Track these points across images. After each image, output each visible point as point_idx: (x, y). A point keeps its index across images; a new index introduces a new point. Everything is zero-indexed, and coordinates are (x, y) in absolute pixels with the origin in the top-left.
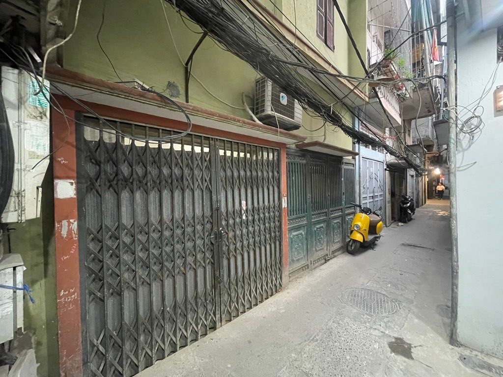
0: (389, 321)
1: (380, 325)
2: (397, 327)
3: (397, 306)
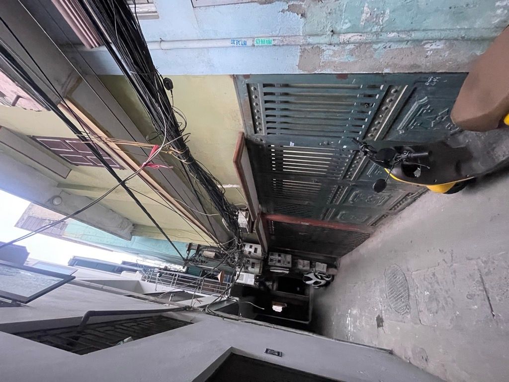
0: (389, 310)
1: (384, 307)
2: (388, 316)
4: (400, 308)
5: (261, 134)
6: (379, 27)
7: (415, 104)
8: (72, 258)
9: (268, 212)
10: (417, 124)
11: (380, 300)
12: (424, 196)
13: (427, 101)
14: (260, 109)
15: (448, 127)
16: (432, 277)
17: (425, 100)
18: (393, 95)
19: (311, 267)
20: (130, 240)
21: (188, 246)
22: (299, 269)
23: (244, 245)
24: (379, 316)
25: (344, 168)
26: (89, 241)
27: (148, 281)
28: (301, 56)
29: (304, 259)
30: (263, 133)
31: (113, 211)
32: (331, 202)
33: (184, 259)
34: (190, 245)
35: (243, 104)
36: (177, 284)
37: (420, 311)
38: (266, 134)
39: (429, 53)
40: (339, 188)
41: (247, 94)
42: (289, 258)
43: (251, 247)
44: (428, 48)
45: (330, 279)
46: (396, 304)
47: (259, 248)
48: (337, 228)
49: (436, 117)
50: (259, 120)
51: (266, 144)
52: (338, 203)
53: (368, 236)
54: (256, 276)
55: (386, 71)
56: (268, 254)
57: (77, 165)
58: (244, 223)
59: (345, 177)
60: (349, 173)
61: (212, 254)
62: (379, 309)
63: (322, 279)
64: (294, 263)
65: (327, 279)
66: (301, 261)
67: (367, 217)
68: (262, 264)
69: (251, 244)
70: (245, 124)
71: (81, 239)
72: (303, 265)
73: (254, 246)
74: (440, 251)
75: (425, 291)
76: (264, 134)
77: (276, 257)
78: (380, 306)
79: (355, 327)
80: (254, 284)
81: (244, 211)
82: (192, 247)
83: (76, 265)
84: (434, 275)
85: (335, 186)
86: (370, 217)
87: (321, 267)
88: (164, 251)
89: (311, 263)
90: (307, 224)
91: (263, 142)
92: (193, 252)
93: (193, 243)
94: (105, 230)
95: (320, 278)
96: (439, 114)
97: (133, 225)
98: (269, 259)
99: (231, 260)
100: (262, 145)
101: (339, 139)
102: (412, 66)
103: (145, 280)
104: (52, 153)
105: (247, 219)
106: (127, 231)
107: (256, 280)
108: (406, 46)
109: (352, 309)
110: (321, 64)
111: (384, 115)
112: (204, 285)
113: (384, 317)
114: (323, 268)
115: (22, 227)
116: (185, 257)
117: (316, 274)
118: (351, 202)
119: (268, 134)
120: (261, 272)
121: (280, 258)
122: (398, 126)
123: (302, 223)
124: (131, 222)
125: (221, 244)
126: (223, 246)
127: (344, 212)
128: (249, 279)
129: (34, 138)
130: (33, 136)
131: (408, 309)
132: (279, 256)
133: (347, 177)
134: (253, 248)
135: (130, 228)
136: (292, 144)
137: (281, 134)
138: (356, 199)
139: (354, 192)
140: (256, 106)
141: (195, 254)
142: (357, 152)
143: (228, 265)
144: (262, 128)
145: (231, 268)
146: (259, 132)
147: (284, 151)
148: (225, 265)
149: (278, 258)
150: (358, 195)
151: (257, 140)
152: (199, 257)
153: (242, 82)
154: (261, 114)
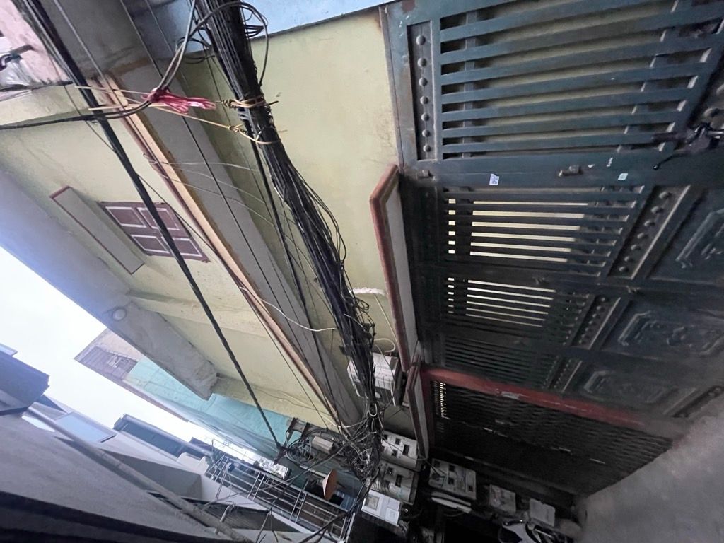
5: (430, 160)
8: (122, 417)
9: (434, 362)
19: (518, 508)
20: (207, 399)
21: (290, 424)
22: (492, 509)
23: (386, 437)
25: (614, 243)
26: (153, 394)
27: (214, 479)
29: (503, 486)
30: (435, 157)
31: (193, 346)
32: (575, 342)
33: (278, 444)
34: (295, 421)
36: (261, 494)
38: (441, 159)
40: (596, 302)
41: (406, 56)
42: (471, 477)
43: (398, 442)
47: (413, 446)
48: (583, 412)
50: (429, 122)
51: (438, 184)
52: (589, 347)
53: (665, 445)
54: (403, 506)
56: (429, 462)
57: (150, 254)
58: (387, 378)
59: (613, 270)
60: (626, 259)
61: (327, 445)
64: (482, 493)
66: (497, 490)
67: (664, 391)
68: (416, 481)
69: (399, 437)
71: (144, 388)
72: (501, 499)
73: (405, 441)
76: (436, 160)
77: (444, 470)
80: (398, 523)
81: (388, 354)
82: (297, 427)
83: (124, 430)
85: (587, 296)
86: (673, 392)
87: (543, 513)
88: (252, 427)
89: (518, 499)
90: (514, 396)
91: (434, 179)
92: (296, 436)
93: (300, 419)
94: (173, 374)
97: (218, 375)
98: (432, 472)
99: (359, 461)
100: (431, 189)
101: (609, 154)
103: (210, 476)
104: (122, 232)
105: (394, 371)
106: (206, 383)
107: (403, 517)
112: (305, 507)
114: (547, 516)
115: (81, 362)
116: (282, 443)
117: (531, 528)
118: (625, 345)
119: (446, 156)
120: (413, 498)
121: (452, 474)
123: (504, 394)
124: (215, 369)
125: (344, 427)
126: (347, 431)
127: (603, 373)
128: (389, 510)
129: (102, 205)
130: (103, 202)
132: (452, 469)
133: (621, 269)
134: (402, 444)
135: (211, 380)
136: (494, 180)
137: (473, 154)
138: (638, 334)
139: (636, 316)
140: (423, 87)
141: (300, 439)
142: (657, 190)
143: (353, 473)
144: (433, 144)
145: (358, 479)
146: (427, 156)
147: (475, 202)
148: (348, 471)
149: (449, 474)
150: (647, 323)
151: (421, 175)
152: (304, 446)
153: (399, 24)
154: (432, 105)
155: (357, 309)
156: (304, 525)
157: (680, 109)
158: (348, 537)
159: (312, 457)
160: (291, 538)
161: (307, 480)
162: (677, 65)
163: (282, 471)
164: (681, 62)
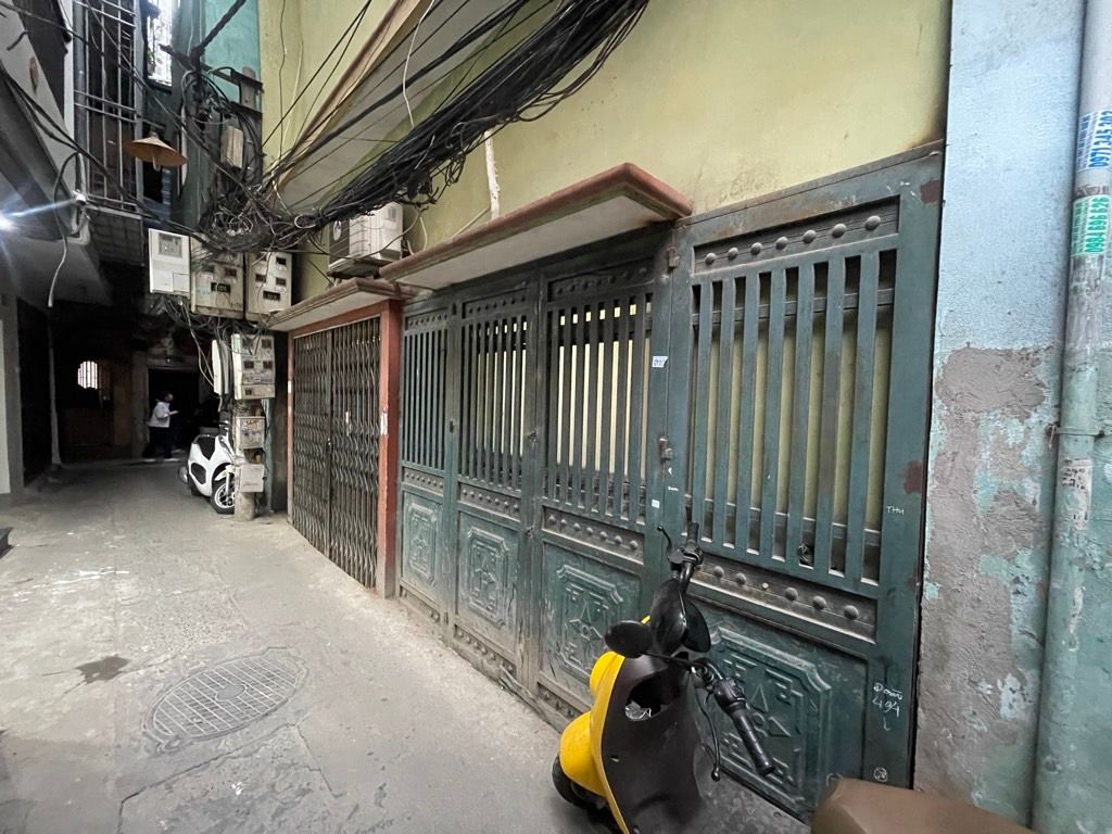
0: (151, 688)
1: (161, 671)
2: (130, 691)
3: (158, 733)
4: (167, 722)
5: (693, 267)
6: (1097, 560)
7: (805, 663)
9: (407, 319)
10: (739, 670)
11: (182, 654)
12: (513, 699)
13: (819, 689)
14: (788, 253)
15: (729, 738)
16: (296, 788)
17: (819, 685)
18: (835, 610)
19: (247, 451)
21: (248, 75)
22: (234, 421)
23: (283, 262)
24: (124, 662)
25: (581, 507)
28: (1008, 354)
29: (268, 432)
30: (697, 272)
32: (465, 485)
33: (200, 50)
34: (257, 86)
35: (815, 194)
37: (169, 788)
38: (694, 283)
39: (986, 687)
40: (514, 500)
41: (855, 202)
42: (265, 391)
43: (280, 282)
44: (1004, 684)
45: (220, 504)
46: (179, 704)
47: (282, 306)
49: (762, 712)
50: (750, 256)
51: (658, 284)
52: (462, 501)
53: (368, 583)
54: (186, 299)
55: (931, 591)
56: (265, 332)
58: (367, 247)
59: (550, 511)
60: (564, 521)
61: (234, 158)
62: (150, 658)
63: (215, 485)
64: (250, 407)
65: (217, 498)
66: (260, 424)
68: (230, 314)
69: (289, 283)
70: (733, 210)
72: (249, 431)
73: (286, 292)
74: (381, 788)
75: (244, 781)
76: (692, 275)
77: (261, 354)
78: (162, 658)
79: (69, 599)
80: (155, 293)
81: (404, 246)
82: (248, 92)
84: (304, 792)
85: (518, 490)
89: (258, 451)
90: (383, 429)
91: (665, 276)
92: (231, 92)
93: (265, 96)
95: (218, 478)
96: (772, 718)
98: (252, 337)
99: (226, 217)
100: (652, 273)
101: (683, 487)
102: (942, 649)
105: (379, 257)
107: (170, 299)
108: (1015, 631)
109: (133, 580)
110: (969, 416)
111: (768, 593)
112: (111, 122)
113: (122, 678)
114: (248, 484)
116: (206, 59)
117: (229, 469)
118: (469, 534)
119: (697, 289)
120: (202, 312)
121: (259, 366)
122: (732, 629)
123: (384, 416)
127: (434, 518)
128: (168, 274)
131: (168, 747)
132: (267, 365)
133: (552, 518)
134: (279, 289)
136: (659, 361)
137: (696, 329)
138: (482, 544)
139: (501, 539)
140: (802, 238)
141: (226, 100)
142: (640, 536)
143: (205, 210)
144: (716, 267)
145: (199, 218)
146: (699, 261)
147: (631, 342)
148: (206, 200)
149: (259, 361)
150: (495, 550)
151: (671, 255)
152: (217, 110)
153: (905, 181)
154: (772, 257)
155: (449, 162)
156: (80, 122)
157: (750, 551)
158: (96, 208)
159: (202, 127)
160: (38, 90)
161: (164, 125)
162: (773, 536)
163: (163, 73)
164: (777, 540)
